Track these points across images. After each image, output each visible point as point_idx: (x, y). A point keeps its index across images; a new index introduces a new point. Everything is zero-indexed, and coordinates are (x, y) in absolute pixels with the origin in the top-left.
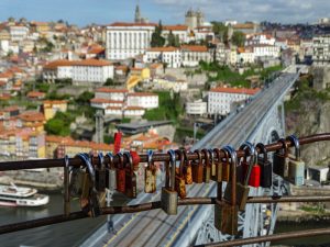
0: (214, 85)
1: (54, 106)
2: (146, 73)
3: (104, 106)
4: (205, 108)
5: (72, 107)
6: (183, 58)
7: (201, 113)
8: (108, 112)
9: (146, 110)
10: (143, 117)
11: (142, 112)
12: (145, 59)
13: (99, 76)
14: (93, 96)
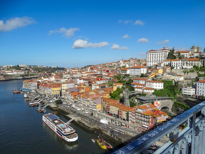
0: (201, 79)
1: (117, 85)
2: (161, 71)
3: (135, 86)
4: (194, 92)
5: (124, 86)
6: (184, 64)
7: (191, 94)
8: (136, 90)
9: (155, 90)
10: (153, 94)
11: (153, 91)
12: (162, 65)
13: (139, 73)
14: (133, 81)
